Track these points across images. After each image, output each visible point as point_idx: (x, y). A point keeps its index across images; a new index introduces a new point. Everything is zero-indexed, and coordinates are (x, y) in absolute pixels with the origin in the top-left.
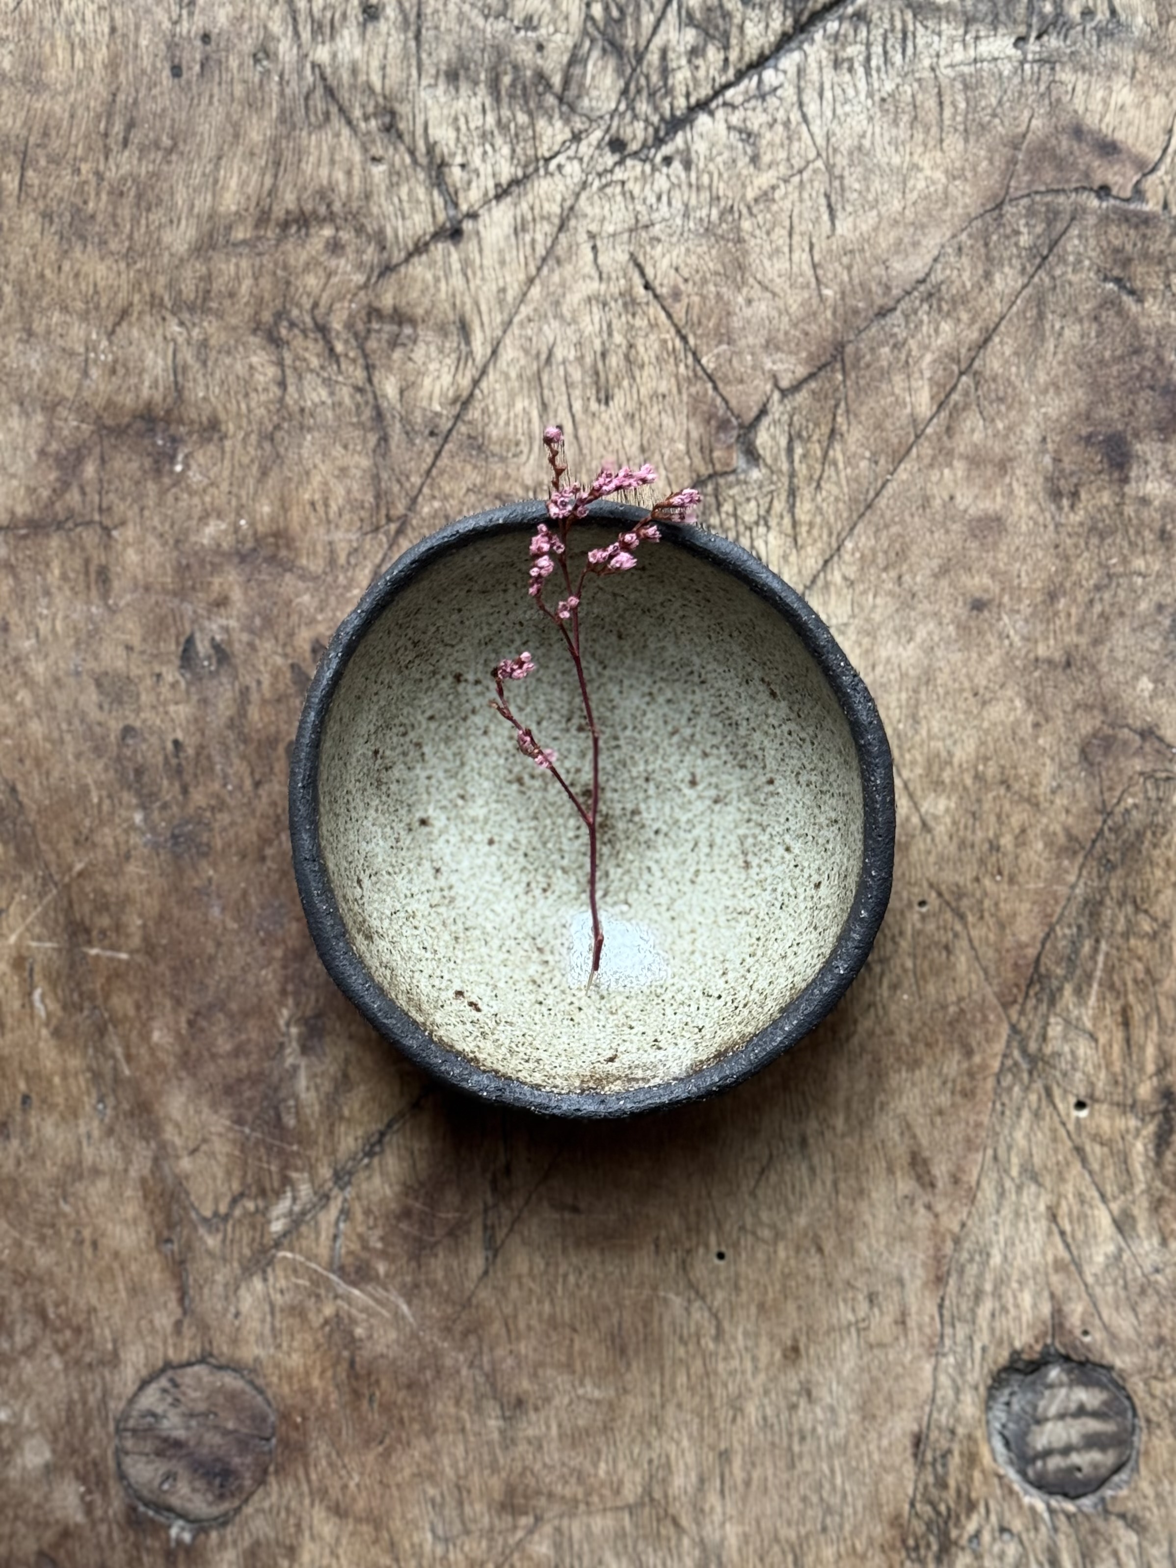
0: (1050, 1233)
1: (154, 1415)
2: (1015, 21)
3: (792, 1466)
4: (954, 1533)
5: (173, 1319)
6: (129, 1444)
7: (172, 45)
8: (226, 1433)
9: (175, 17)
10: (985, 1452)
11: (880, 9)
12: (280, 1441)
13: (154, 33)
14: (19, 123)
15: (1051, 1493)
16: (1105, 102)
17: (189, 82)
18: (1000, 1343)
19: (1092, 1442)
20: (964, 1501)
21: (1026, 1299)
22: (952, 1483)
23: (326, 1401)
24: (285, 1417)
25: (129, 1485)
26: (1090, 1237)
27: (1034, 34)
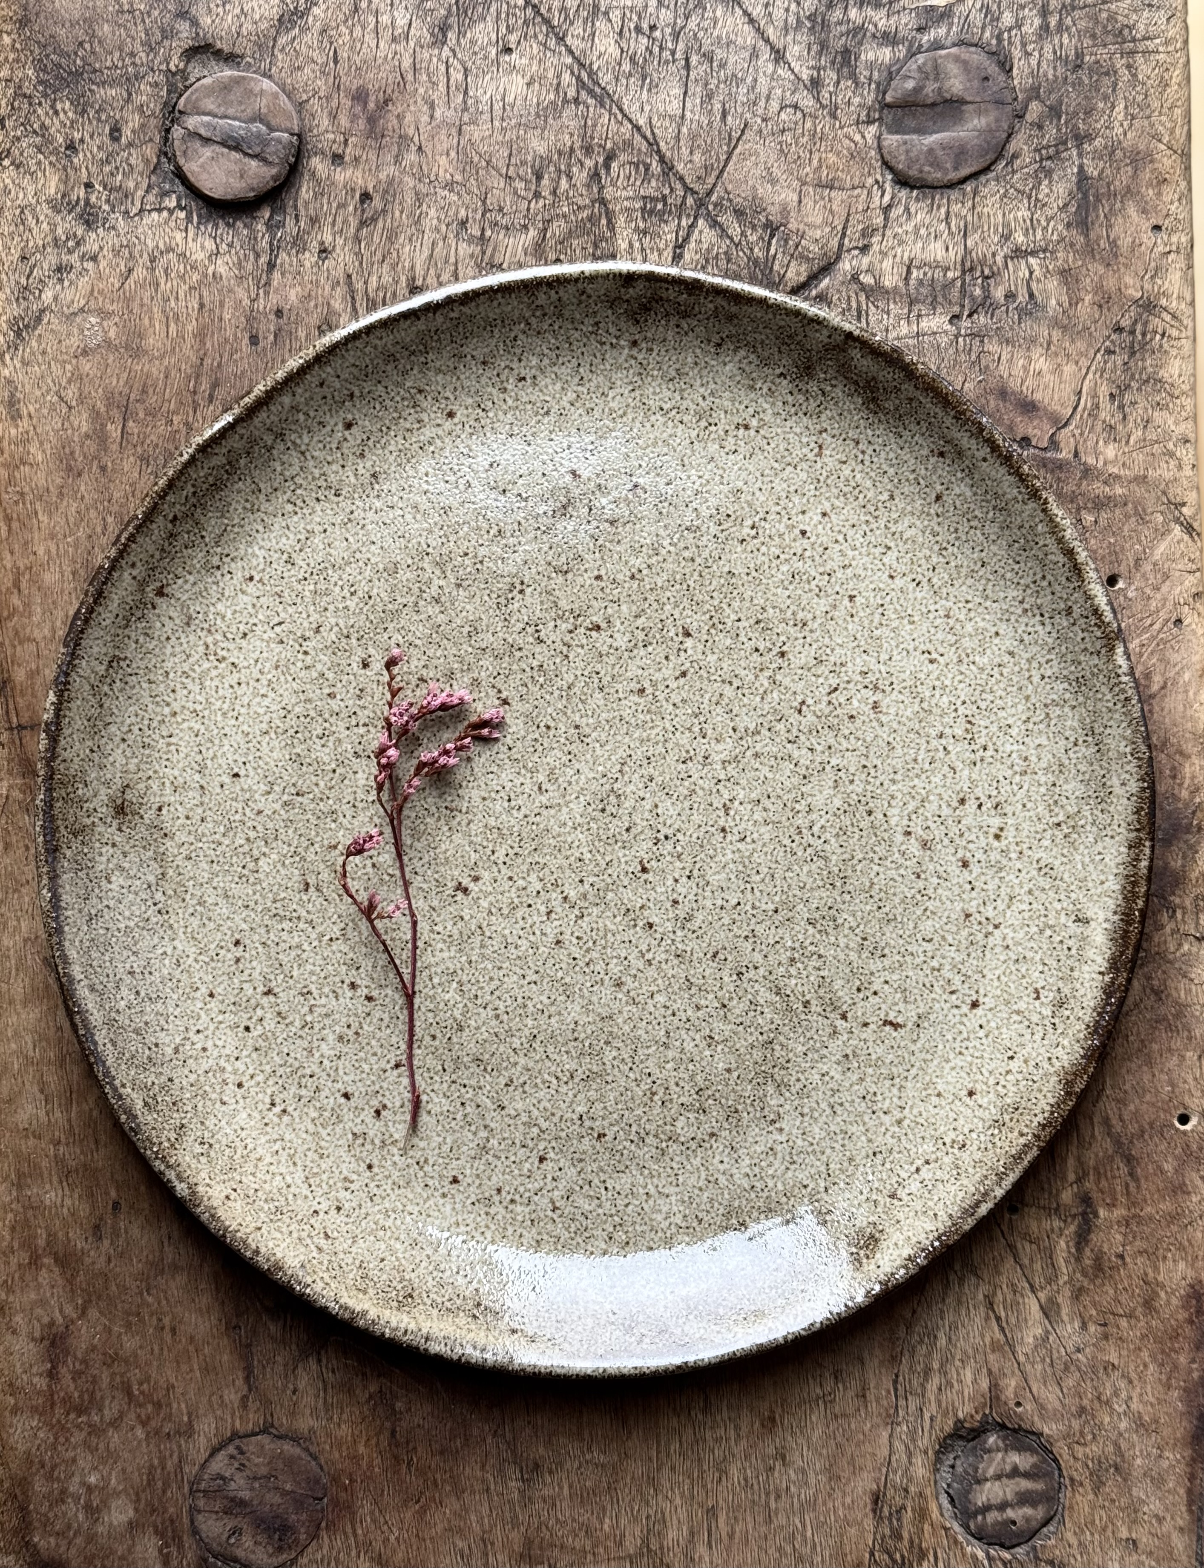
0: (987, 1318)
1: (223, 1478)
2: (950, 303)
3: (769, 1520)
5: (239, 1395)
6: (201, 1503)
7: (251, 318)
8: (284, 1493)
9: (253, 296)
10: (933, 1506)
11: (838, 291)
12: (332, 1500)
13: (235, 309)
14: (121, 383)
15: (989, 1544)
16: (1026, 369)
17: (264, 349)
18: (945, 1414)
19: (1024, 1499)
20: (916, 1551)
21: (968, 1375)
22: (905, 1535)
23: (370, 1466)
24: (335, 1480)
25: (201, 1539)
26: (1022, 1322)
27: (966, 313)
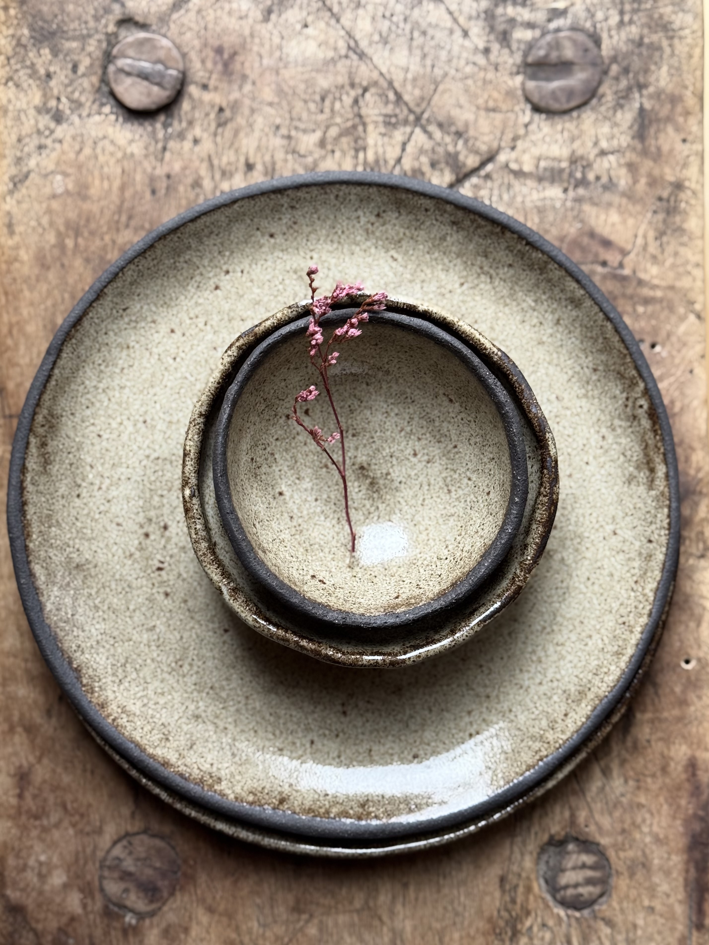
1: (119, 859)
2: (563, 181)
4: (519, 927)
5: (130, 811)
6: (106, 873)
7: (152, 179)
8: (155, 869)
9: (153, 166)
10: (535, 886)
11: (497, 172)
13: (143, 173)
14: (75, 215)
15: (568, 908)
16: (606, 221)
17: (159, 198)
18: (544, 831)
19: (589, 882)
20: (524, 910)
21: (557, 808)
22: (519, 901)
23: (206, 854)
24: (185, 861)
25: (106, 895)
26: (589, 778)
27: (572, 187)
